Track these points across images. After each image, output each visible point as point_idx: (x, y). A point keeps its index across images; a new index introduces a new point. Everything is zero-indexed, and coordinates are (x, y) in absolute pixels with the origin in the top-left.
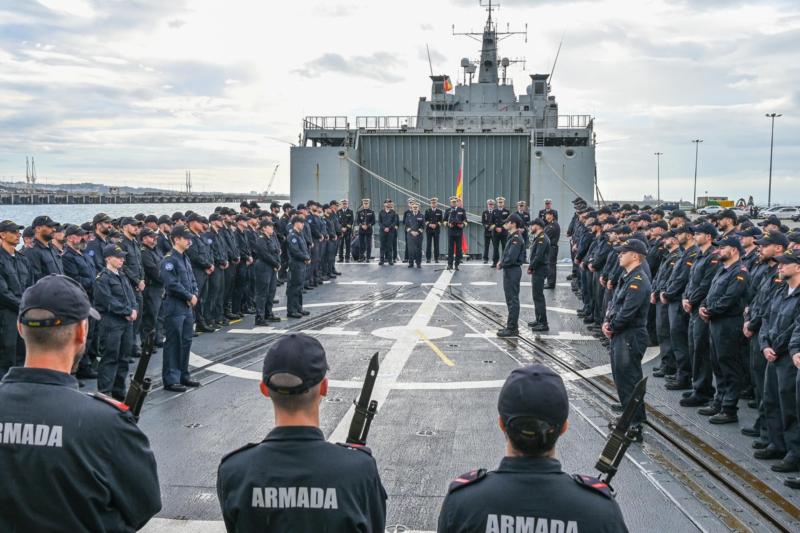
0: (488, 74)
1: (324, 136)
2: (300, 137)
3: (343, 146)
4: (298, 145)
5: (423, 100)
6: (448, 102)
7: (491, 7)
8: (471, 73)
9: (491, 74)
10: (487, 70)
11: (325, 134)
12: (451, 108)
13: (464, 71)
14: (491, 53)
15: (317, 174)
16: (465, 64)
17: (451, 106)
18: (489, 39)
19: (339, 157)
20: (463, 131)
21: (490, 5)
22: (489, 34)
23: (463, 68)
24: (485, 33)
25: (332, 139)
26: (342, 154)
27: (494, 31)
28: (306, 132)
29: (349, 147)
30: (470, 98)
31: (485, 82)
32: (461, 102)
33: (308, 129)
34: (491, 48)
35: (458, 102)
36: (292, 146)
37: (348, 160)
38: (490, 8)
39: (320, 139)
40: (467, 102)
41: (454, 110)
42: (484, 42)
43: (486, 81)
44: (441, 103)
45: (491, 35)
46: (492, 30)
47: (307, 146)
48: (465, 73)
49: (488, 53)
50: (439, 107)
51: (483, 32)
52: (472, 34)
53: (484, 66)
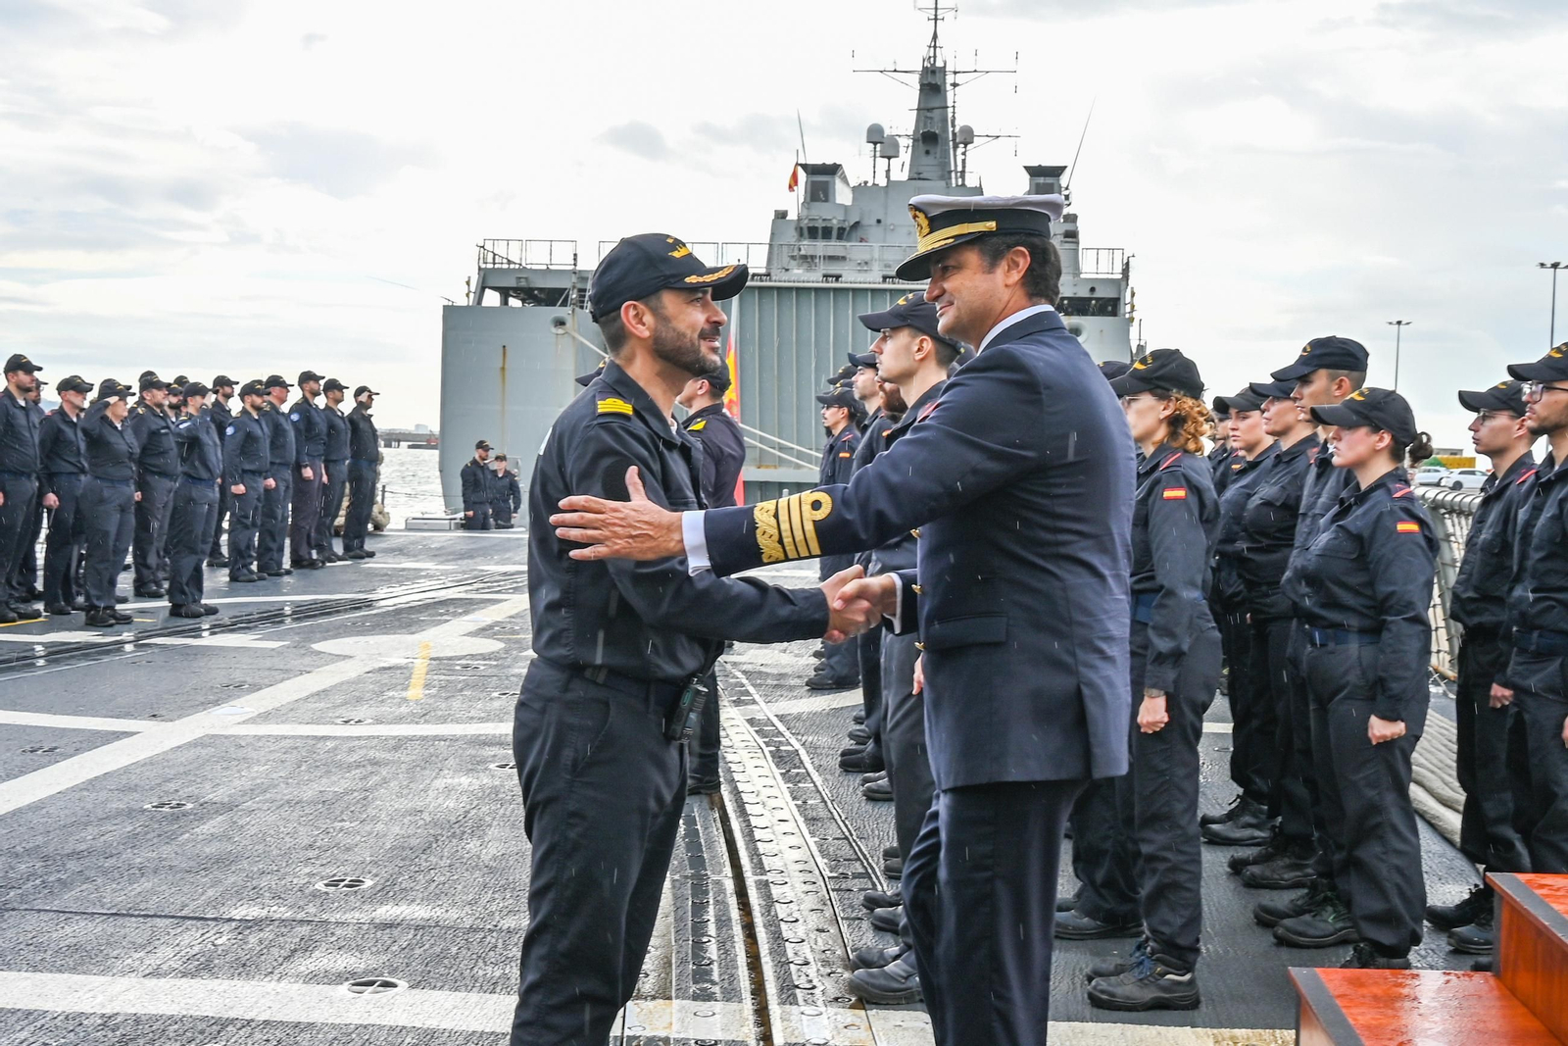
0: (929, 160)
1: (523, 284)
2: (468, 283)
3: (564, 304)
4: (461, 301)
5: (781, 215)
6: (835, 222)
7: (939, 12)
8: (889, 158)
9: (935, 162)
10: (927, 152)
11: (526, 278)
12: (842, 234)
13: (873, 153)
14: (936, 114)
15: (503, 369)
16: (876, 136)
17: (841, 230)
18: (933, 84)
19: (554, 330)
20: (838, 277)
21: (936, 9)
22: (933, 72)
23: (872, 145)
24: (925, 69)
25: (541, 290)
26: (560, 323)
27: (945, 67)
28: (482, 274)
29: (577, 309)
30: (886, 214)
31: (919, 179)
32: (865, 222)
33: (490, 266)
34: (935, 103)
35: (857, 223)
36: (446, 303)
37: (574, 338)
38: (936, 15)
39: (515, 289)
40: (879, 221)
41: (848, 240)
42: (921, 90)
43: (921, 176)
44: (820, 224)
45: (937, 74)
46: (939, 64)
47: (483, 305)
48: (875, 156)
49: (929, 114)
50: (813, 233)
51: (921, 69)
52: (895, 71)
53: (921, 142)
